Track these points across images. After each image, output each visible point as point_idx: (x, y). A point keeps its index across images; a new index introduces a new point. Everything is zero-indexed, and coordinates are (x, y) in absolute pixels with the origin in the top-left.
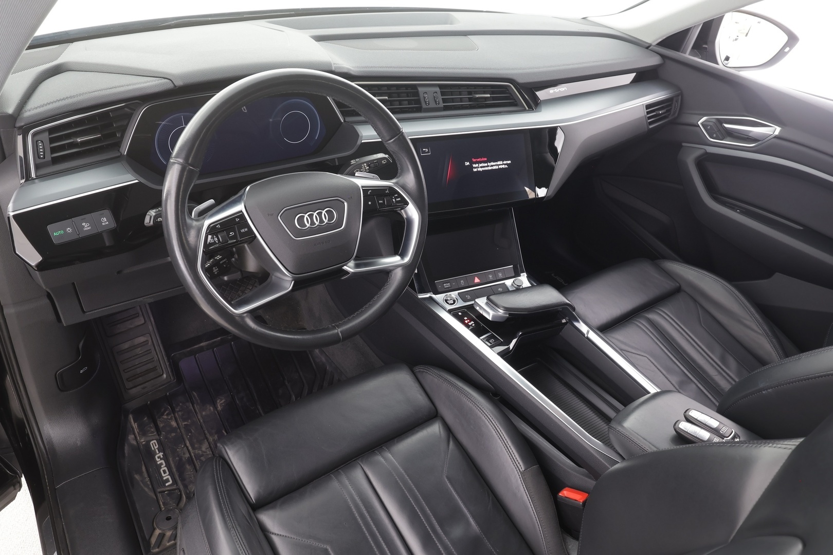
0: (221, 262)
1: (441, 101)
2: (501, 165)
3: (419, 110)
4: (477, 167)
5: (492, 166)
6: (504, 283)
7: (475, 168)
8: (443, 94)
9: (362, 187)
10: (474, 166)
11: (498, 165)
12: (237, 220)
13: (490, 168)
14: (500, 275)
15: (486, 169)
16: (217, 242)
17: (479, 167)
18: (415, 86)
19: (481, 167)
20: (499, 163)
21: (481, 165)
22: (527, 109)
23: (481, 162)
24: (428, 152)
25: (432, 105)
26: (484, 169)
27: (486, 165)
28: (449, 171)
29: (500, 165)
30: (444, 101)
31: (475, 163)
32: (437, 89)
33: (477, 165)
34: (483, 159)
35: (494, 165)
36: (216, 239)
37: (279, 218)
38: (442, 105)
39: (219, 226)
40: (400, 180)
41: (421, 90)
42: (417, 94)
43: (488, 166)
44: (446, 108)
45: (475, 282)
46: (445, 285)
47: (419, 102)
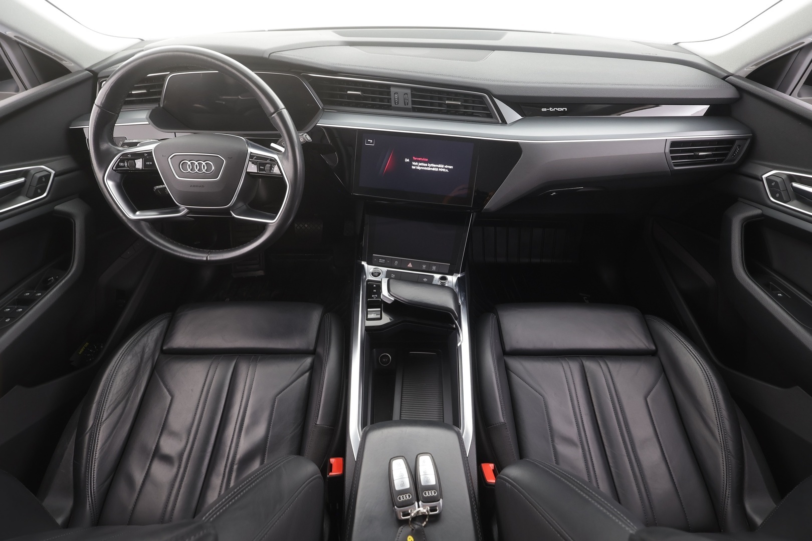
1: (410, 103)
2: (442, 168)
3: (389, 107)
4: (416, 165)
5: (431, 167)
6: (432, 276)
7: (414, 165)
8: (413, 96)
9: (251, 153)
10: (414, 163)
11: (438, 168)
12: (146, 155)
13: (429, 169)
14: (435, 268)
15: (426, 169)
16: (126, 166)
17: (418, 166)
18: (389, 86)
19: (420, 166)
20: (439, 166)
21: (420, 164)
22: (500, 122)
23: (421, 162)
24: (372, 143)
25: (401, 105)
26: (423, 168)
27: (426, 165)
28: (388, 163)
29: (440, 168)
30: (413, 102)
31: (415, 161)
32: (409, 91)
33: (416, 164)
34: (424, 159)
35: (434, 167)
36: (126, 164)
37: (169, 159)
38: (410, 106)
39: (130, 156)
41: (393, 90)
42: (389, 93)
43: (428, 167)
44: (414, 110)
45: (409, 266)
46: (380, 260)
47: (389, 100)
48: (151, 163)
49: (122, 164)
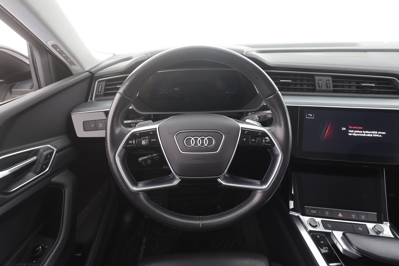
0: (154, 158)
1: (332, 86)
3: (314, 90)
4: (352, 133)
5: (366, 134)
6: (365, 225)
7: (350, 133)
8: (333, 82)
9: (242, 128)
10: (350, 131)
11: (373, 134)
12: (151, 133)
13: (364, 135)
14: (363, 217)
15: (361, 135)
16: (134, 143)
17: (354, 133)
18: (313, 75)
19: (356, 133)
20: (373, 132)
21: (356, 132)
23: (356, 130)
24: (312, 117)
25: (324, 88)
26: (359, 135)
27: (361, 132)
28: (327, 132)
29: (374, 134)
30: (334, 86)
31: (351, 129)
32: (330, 78)
33: (353, 131)
34: (359, 128)
35: (369, 134)
36: (134, 142)
37: (175, 136)
38: (332, 88)
39: (138, 134)
40: (272, 128)
41: (317, 78)
42: (314, 80)
43: (363, 133)
44: (334, 91)
45: (339, 216)
46: (312, 211)
47: (314, 85)
48: (155, 140)
49: (131, 142)
